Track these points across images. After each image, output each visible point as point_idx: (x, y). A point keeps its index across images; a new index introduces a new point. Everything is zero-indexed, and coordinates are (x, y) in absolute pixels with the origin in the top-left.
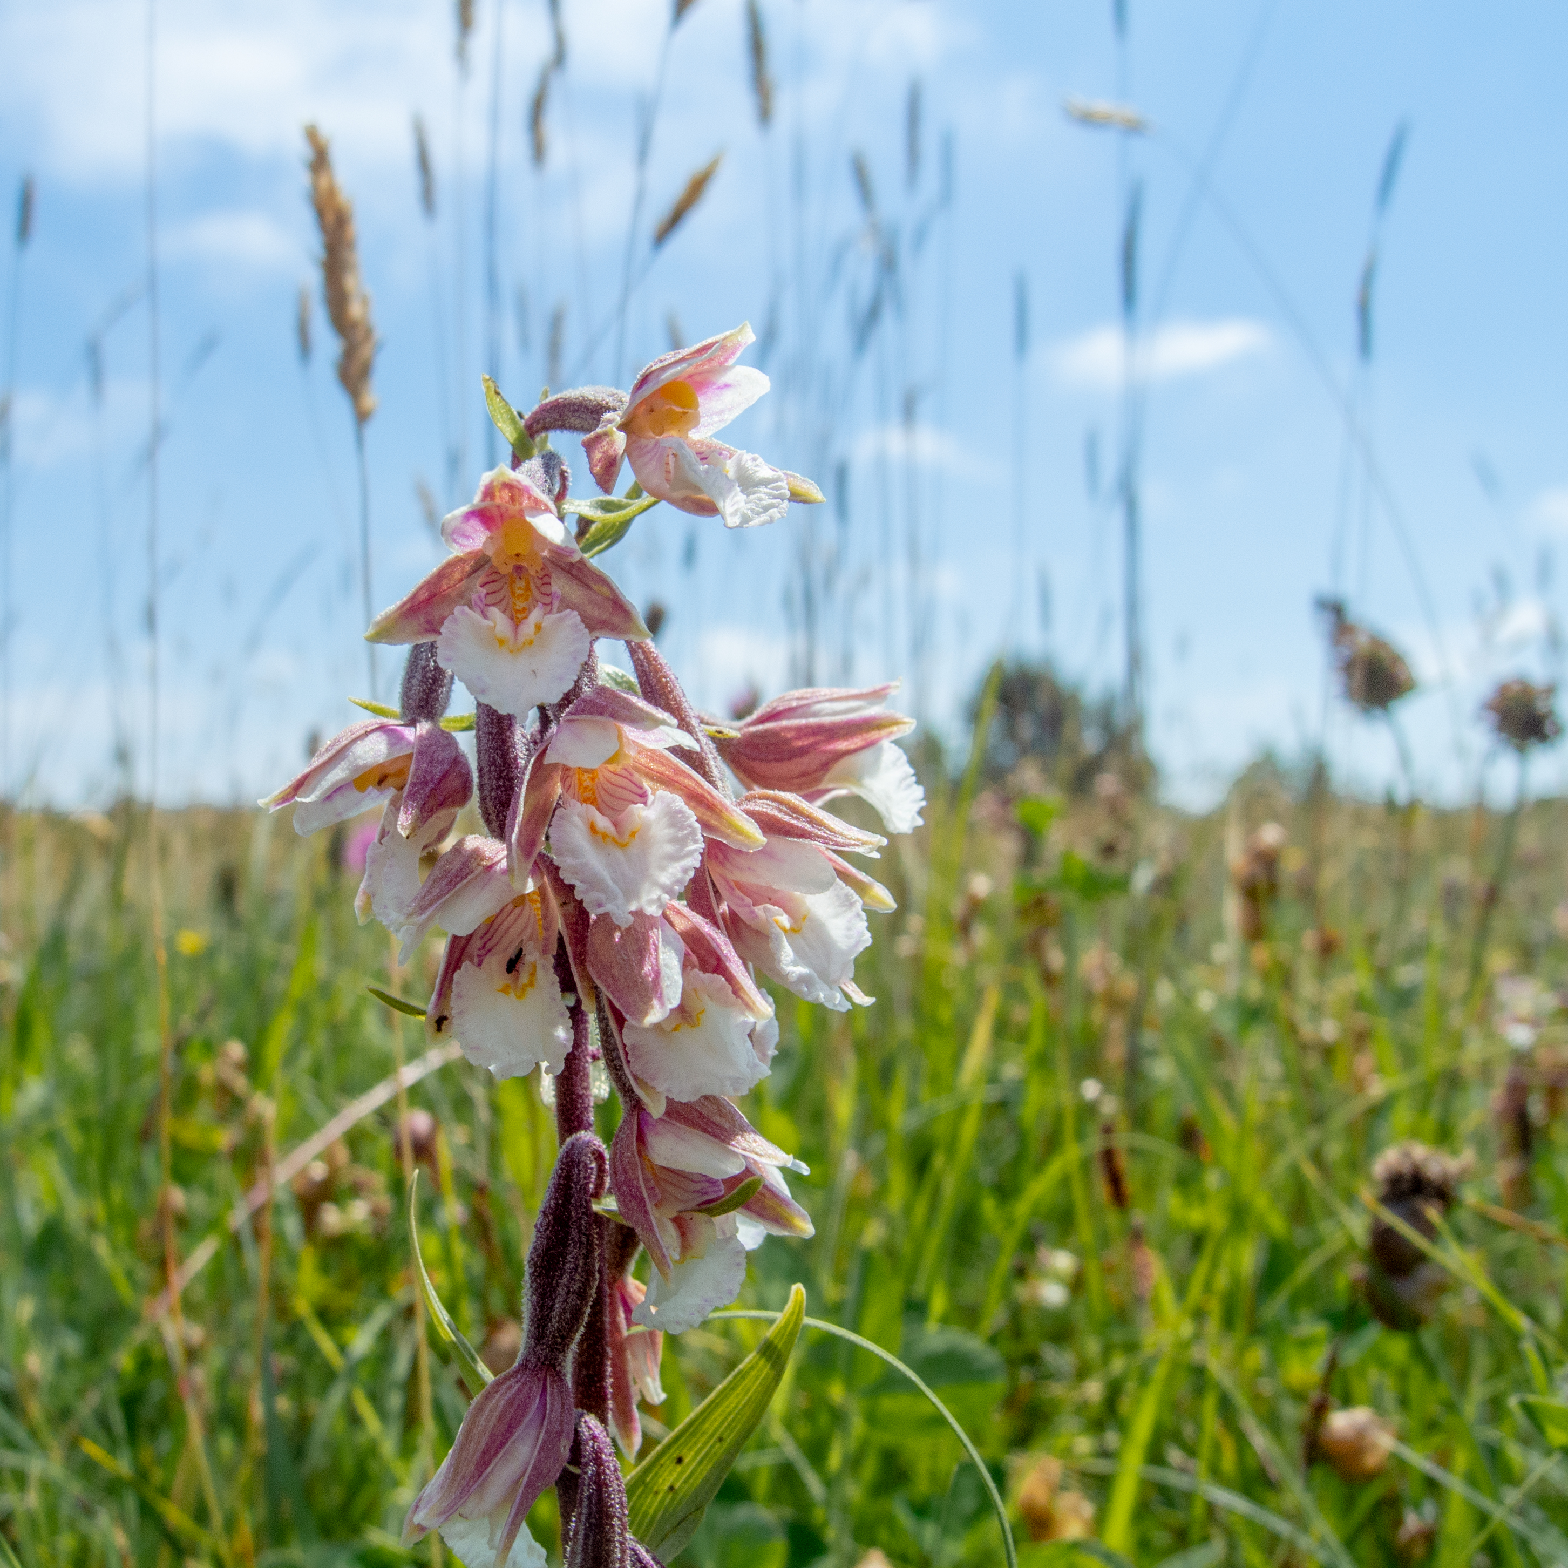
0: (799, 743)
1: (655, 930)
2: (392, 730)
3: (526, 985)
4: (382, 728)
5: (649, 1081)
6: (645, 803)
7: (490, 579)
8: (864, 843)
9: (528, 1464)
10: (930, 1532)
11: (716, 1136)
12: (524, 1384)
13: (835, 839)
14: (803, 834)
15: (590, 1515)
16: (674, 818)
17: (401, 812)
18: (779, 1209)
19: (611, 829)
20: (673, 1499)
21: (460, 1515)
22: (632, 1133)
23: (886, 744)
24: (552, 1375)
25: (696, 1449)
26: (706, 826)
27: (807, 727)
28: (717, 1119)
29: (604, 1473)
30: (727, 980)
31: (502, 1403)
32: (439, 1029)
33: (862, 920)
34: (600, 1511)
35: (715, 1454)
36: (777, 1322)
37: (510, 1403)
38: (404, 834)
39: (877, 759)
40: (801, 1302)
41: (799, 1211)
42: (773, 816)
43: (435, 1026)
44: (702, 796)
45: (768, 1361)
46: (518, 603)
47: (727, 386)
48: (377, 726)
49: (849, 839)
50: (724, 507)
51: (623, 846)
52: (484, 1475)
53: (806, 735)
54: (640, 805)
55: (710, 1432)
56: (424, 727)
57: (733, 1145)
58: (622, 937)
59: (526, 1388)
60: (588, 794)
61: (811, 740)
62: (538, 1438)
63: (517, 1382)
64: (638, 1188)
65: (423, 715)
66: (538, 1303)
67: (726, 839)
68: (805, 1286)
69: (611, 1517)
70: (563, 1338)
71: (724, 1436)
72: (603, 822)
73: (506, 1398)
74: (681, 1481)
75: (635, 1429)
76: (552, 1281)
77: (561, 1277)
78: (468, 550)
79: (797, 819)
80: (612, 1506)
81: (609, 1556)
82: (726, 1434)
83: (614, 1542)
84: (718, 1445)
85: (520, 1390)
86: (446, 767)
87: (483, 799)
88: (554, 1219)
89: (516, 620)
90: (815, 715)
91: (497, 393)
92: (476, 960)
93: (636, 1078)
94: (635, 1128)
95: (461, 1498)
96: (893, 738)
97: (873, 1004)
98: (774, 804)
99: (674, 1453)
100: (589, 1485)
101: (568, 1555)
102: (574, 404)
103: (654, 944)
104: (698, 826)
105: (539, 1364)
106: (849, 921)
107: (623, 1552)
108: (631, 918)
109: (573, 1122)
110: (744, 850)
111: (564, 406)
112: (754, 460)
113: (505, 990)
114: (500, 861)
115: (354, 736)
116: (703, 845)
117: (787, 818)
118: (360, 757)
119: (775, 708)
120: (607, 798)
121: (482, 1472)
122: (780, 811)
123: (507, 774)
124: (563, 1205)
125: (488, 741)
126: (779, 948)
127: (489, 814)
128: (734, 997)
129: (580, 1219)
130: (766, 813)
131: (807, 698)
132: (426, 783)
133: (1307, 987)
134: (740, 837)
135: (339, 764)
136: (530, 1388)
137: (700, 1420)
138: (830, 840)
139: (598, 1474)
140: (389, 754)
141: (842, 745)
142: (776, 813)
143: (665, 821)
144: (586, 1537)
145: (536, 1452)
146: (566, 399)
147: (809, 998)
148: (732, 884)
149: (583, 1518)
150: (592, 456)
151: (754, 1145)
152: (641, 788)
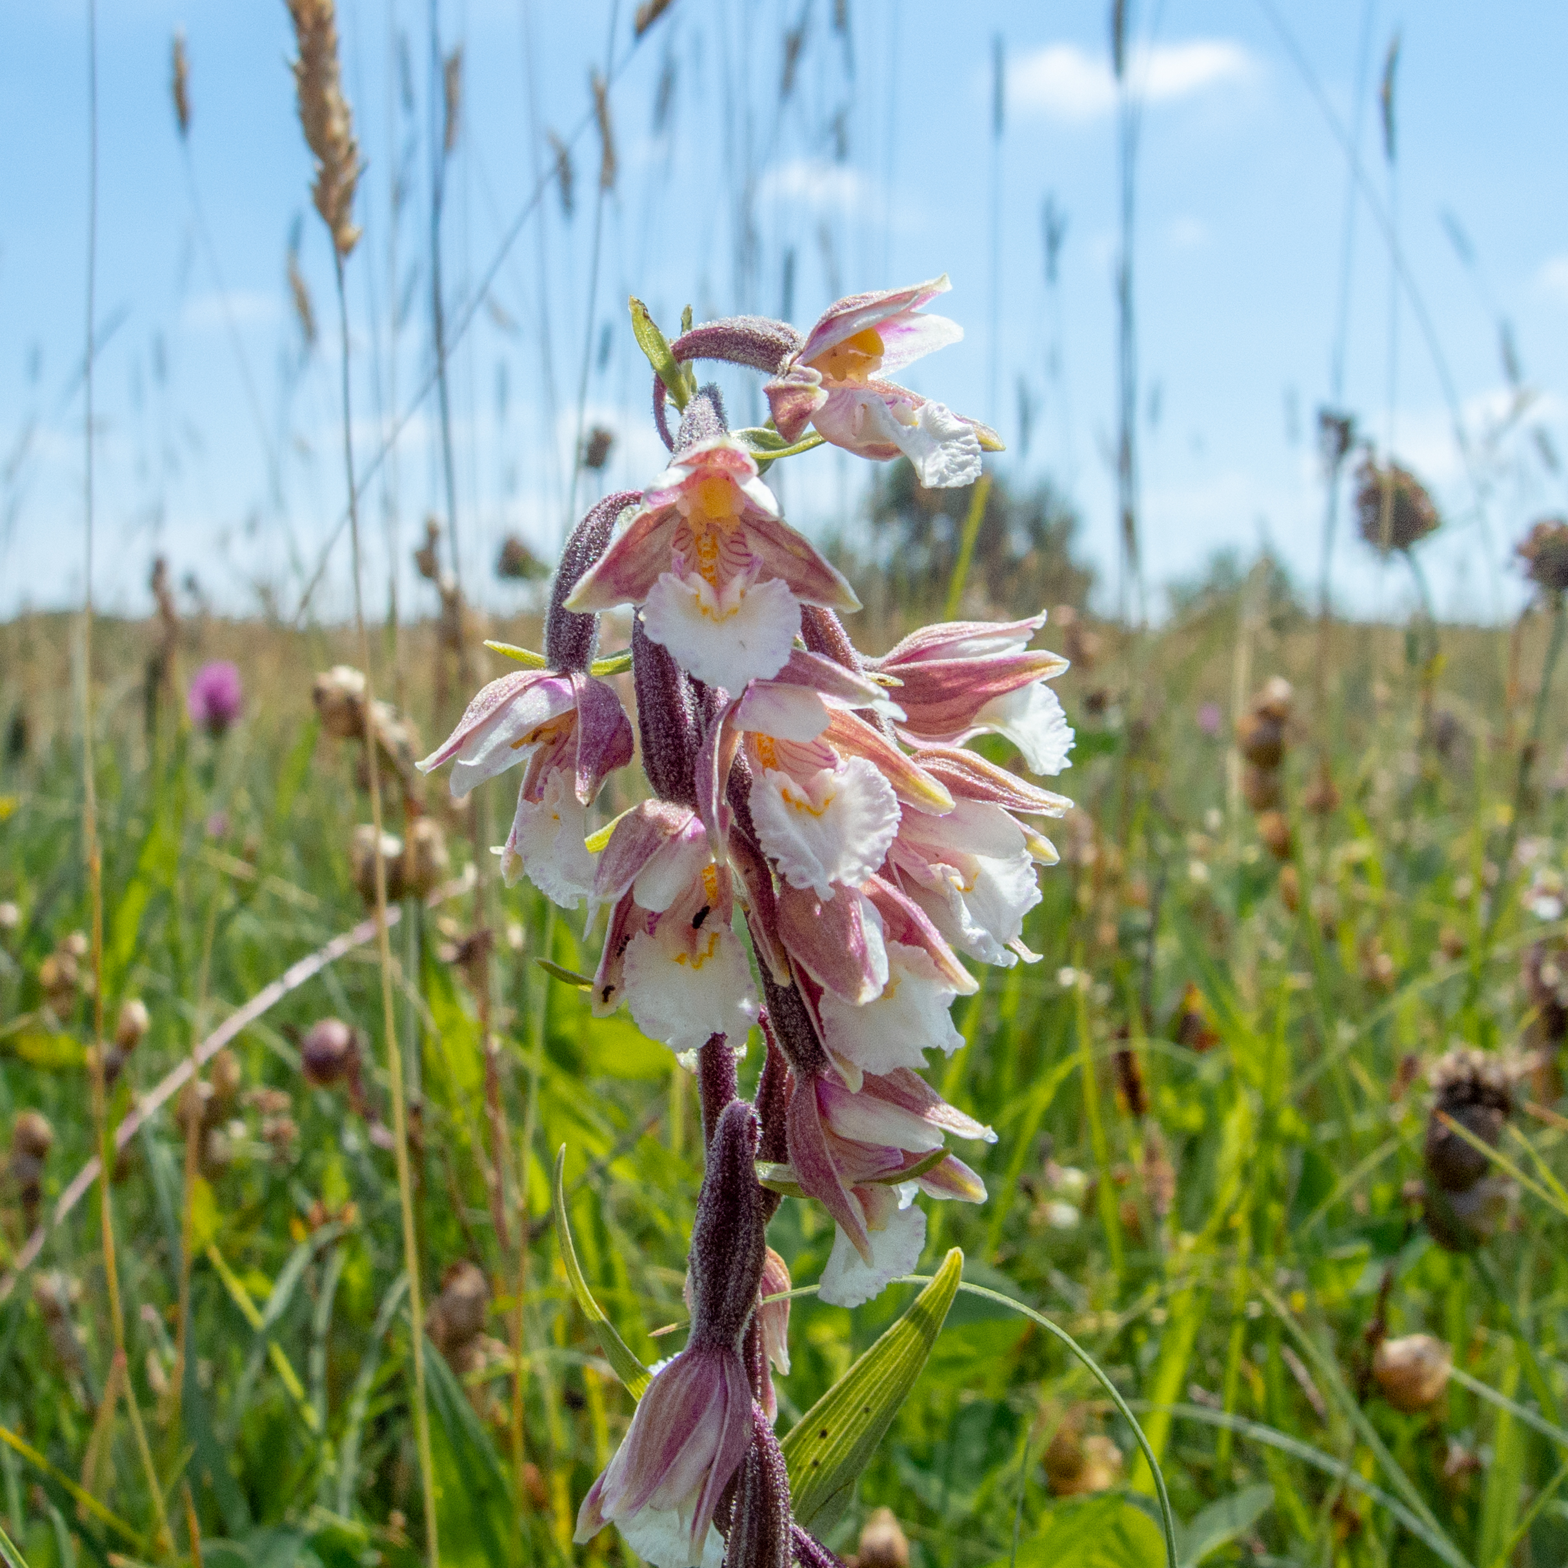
0: (949, 685)
1: (855, 902)
2: (550, 684)
3: (704, 955)
4: (539, 681)
5: (846, 1055)
6: (833, 767)
7: (679, 537)
8: (1052, 806)
9: (716, 1450)
10: (935, 1485)
11: (908, 1107)
12: (703, 1367)
13: (1022, 801)
14: (987, 796)
15: (754, 1497)
16: (869, 786)
17: (578, 779)
18: (951, 1176)
19: (806, 798)
20: (818, 1474)
21: (651, 1507)
22: (812, 1104)
23: (1036, 684)
24: (728, 1356)
25: (841, 1421)
26: (900, 793)
27: (957, 667)
28: (907, 1090)
29: (768, 1454)
30: (928, 951)
31: (684, 1389)
32: (606, 1000)
33: (1032, 876)
34: (763, 1493)
35: (862, 1425)
36: (928, 1287)
37: (693, 1387)
38: (584, 801)
39: (1025, 701)
40: (958, 1266)
41: (973, 1177)
42: (955, 777)
43: (602, 997)
44: (886, 757)
45: (917, 1326)
46: (704, 560)
47: (909, 329)
48: (534, 680)
49: (1036, 801)
50: (923, 467)
51: (817, 815)
52: (672, 1464)
53: (956, 676)
54: (829, 771)
55: (855, 1403)
56: (579, 680)
57: (930, 1118)
58: (822, 910)
59: (707, 1370)
60: (767, 755)
61: (962, 681)
62: (722, 1424)
63: (695, 1365)
64: (826, 1162)
65: (575, 664)
66: (710, 1281)
67: (914, 803)
68: (963, 1250)
69: (777, 1498)
70: (737, 1316)
71: (871, 1406)
72: (797, 791)
73: (688, 1382)
74: (826, 1455)
75: (771, 1402)
76: (724, 1258)
77: (733, 1254)
78: (657, 506)
79: (979, 779)
80: (777, 1487)
81: (775, 1539)
82: (873, 1404)
83: (779, 1523)
84: (864, 1415)
85: (700, 1375)
86: (614, 725)
87: (649, 758)
88: (722, 1193)
89: (718, 585)
90: (963, 654)
91: (646, 317)
92: (647, 928)
93: (832, 1051)
94: (814, 1097)
95: (651, 1490)
96: (1045, 679)
97: (1040, 961)
98: (954, 763)
99: (817, 1426)
100: (752, 1467)
101: (729, 1540)
102: (738, 336)
103: (856, 917)
104: (893, 793)
105: (715, 1345)
106: (1019, 878)
107: (787, 1535)
108: (833, 891)
109: (719, 1085)
110: (933, 814)
111: (724, 336)
112: (941, 409)
113: (680, 960)
114: (684, 829)
115: (513, 692)
116: (900, 814)
117: (970, 779)
118: (522, 716)
119: (919, 646)
120: (787, 760)
121: (671, 1461)
122: (962, 771)
123: (676, 731)
124: (730, 1178)
125: (654, 695)
126: (959, 911)
127: (656, 774)
128: (937, 969)
129: (749, 1192)
130: (947, 773)
131: (951, 635)
132: (597, 745)
133: (1310, 856)
134: (928, 801)
135: (501, 722)
136: (711, 1371)
137: (845, 1390)
138: (1017, 802)
139: (761, 1455)
140: (552, 712)
141: (994, 687)
142: (956, 772)
143: (859, 789)
144: (752, 1520)
145: (723, 1438)
146: (726, 329)
147: (987, 961)
148: (905, 843)
149: (747, 1500)
150: (779, 405)
151: (949, 1116)
152: (827, 751)
